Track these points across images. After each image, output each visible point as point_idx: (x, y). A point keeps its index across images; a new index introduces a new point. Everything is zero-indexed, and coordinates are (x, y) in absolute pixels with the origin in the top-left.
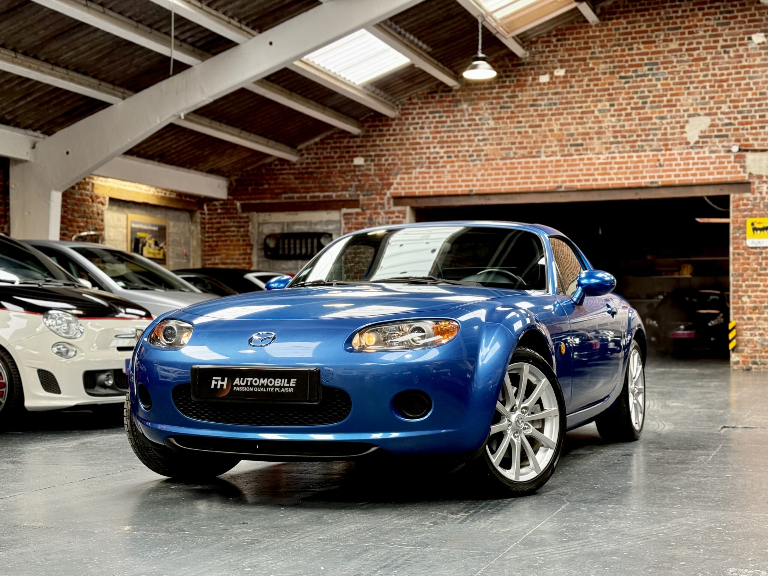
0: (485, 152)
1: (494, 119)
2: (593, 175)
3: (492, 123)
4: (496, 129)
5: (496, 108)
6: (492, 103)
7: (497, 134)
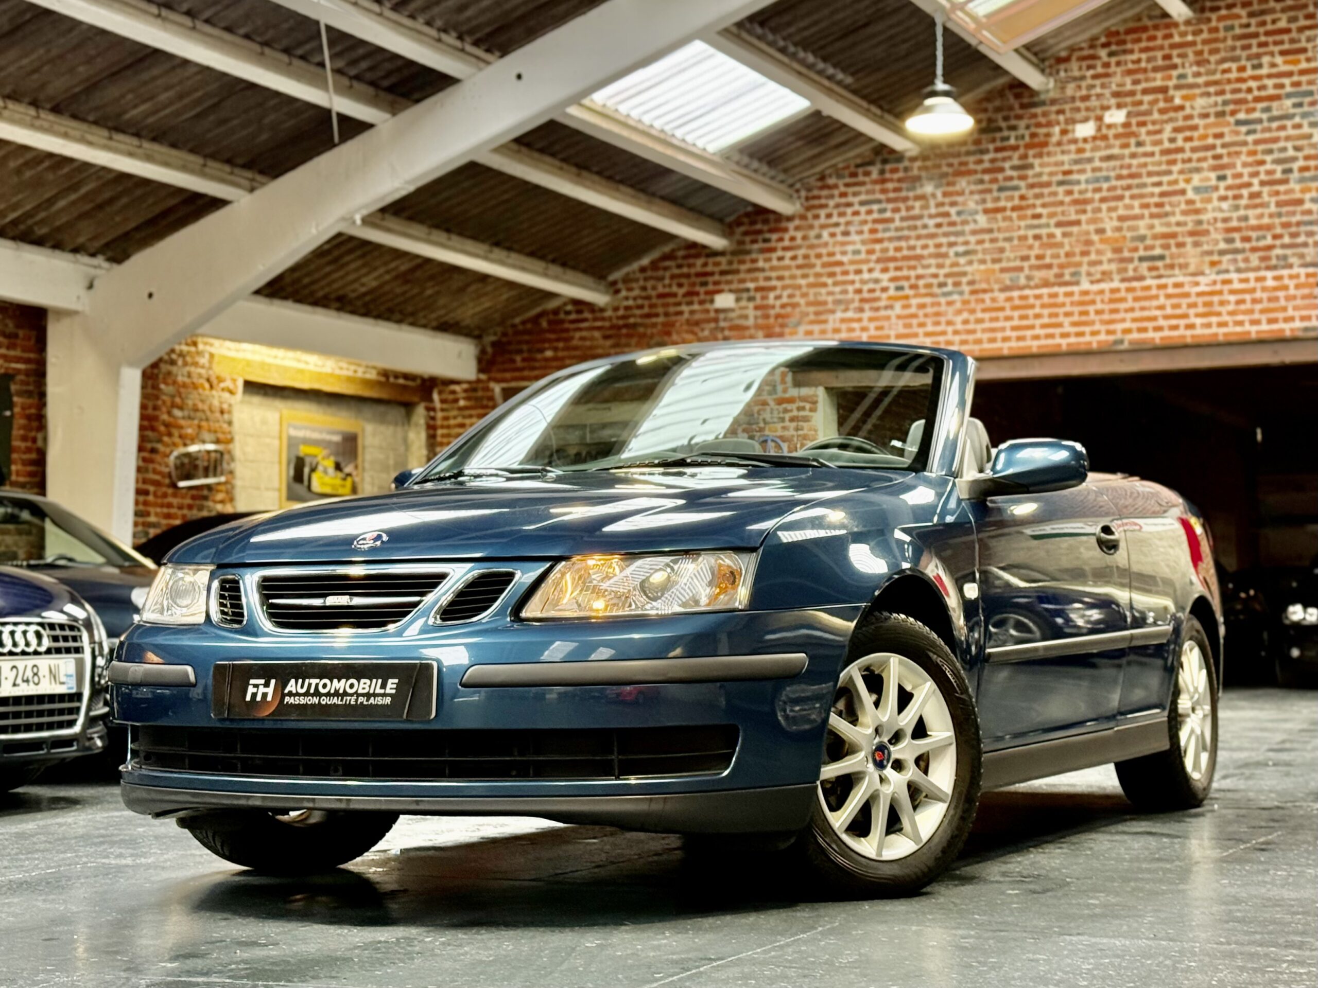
0: (969, 278)
1: (986, 211)
2: (1185, 316)
3: (982, 221)
4: (990, 231)
5: (989, 191)
6: (981, 182)
7: (993, 241)
